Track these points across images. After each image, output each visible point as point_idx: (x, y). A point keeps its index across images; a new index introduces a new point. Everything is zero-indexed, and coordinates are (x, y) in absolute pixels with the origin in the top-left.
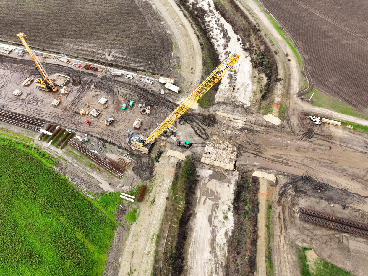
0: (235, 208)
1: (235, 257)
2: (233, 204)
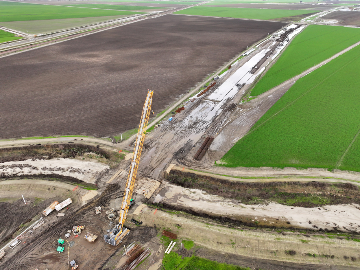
0: (188, 187)
1: (219, 191)
2: (185, 187)
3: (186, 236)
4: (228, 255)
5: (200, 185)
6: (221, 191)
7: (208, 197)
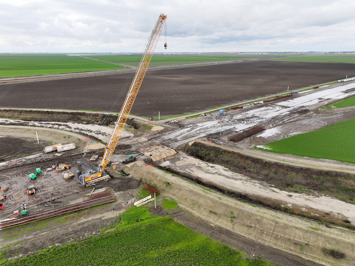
0: (207, 161)
1: (246, 171)
2: (203, 161)
3: (171, 196)
4: (219, 229)
5: (224, 161)
6: (250, 171)
7: (230, 173)
